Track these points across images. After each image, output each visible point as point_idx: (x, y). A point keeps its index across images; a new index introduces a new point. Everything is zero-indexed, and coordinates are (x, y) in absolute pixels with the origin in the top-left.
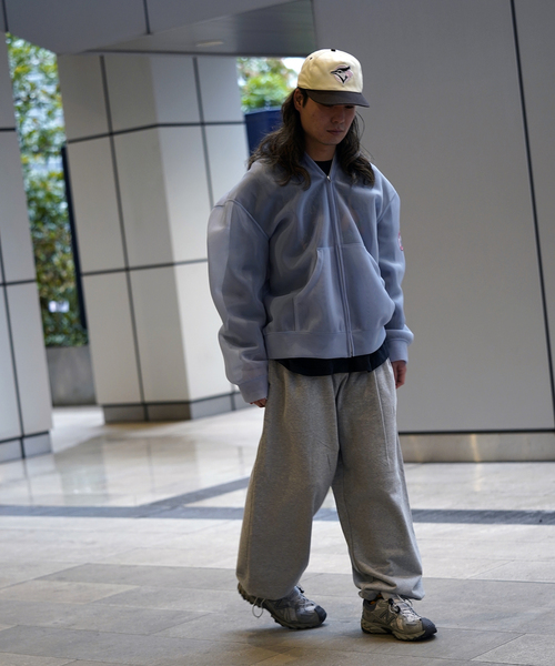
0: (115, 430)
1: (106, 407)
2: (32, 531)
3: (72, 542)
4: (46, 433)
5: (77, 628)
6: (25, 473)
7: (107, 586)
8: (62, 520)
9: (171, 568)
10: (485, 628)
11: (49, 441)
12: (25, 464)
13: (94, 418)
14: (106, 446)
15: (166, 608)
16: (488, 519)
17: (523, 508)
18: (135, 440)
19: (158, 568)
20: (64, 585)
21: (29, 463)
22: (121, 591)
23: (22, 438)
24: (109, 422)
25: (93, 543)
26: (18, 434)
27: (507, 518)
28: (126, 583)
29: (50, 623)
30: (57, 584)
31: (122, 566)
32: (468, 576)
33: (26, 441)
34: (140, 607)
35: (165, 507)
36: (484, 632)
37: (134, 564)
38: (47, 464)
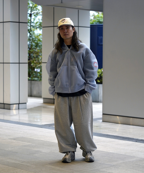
0: (45, 105)
1: (44, 98)
2: (13, 128)
3: (21, 131)
4: (26, 103)
5: (13, 151)
6: (19, 113)
7: (24, 143)
8: (21, 126)
9: (42, 140)
10: (107, 164)
11: (26, 105)
12: (19, 110)
13: (40, 101)
14: (43, 109)
15: (36, 149)
16: (124, 139)
17: (134, 138)
18: (49, 108)
19: (39, 140)
20: (15, 141)
21: (20, 110)
22: (27, 144)
23: (19, 104)
24: (44, 103)
25: (26, 132)
26: (18, 103)
27: (129, 139)
28: (29, 143)
29: (7, 149)
30: (13, 141)
31: (30, 139)
32: (111, 152)
33: (20, 105)
34: (30, 148)
35: (47, 126)
36: (106, 164)
37: (33, 138)
38: (25, 112)
